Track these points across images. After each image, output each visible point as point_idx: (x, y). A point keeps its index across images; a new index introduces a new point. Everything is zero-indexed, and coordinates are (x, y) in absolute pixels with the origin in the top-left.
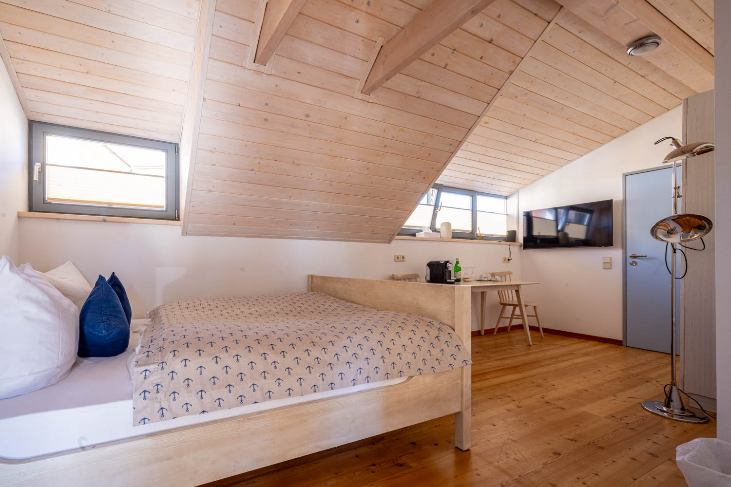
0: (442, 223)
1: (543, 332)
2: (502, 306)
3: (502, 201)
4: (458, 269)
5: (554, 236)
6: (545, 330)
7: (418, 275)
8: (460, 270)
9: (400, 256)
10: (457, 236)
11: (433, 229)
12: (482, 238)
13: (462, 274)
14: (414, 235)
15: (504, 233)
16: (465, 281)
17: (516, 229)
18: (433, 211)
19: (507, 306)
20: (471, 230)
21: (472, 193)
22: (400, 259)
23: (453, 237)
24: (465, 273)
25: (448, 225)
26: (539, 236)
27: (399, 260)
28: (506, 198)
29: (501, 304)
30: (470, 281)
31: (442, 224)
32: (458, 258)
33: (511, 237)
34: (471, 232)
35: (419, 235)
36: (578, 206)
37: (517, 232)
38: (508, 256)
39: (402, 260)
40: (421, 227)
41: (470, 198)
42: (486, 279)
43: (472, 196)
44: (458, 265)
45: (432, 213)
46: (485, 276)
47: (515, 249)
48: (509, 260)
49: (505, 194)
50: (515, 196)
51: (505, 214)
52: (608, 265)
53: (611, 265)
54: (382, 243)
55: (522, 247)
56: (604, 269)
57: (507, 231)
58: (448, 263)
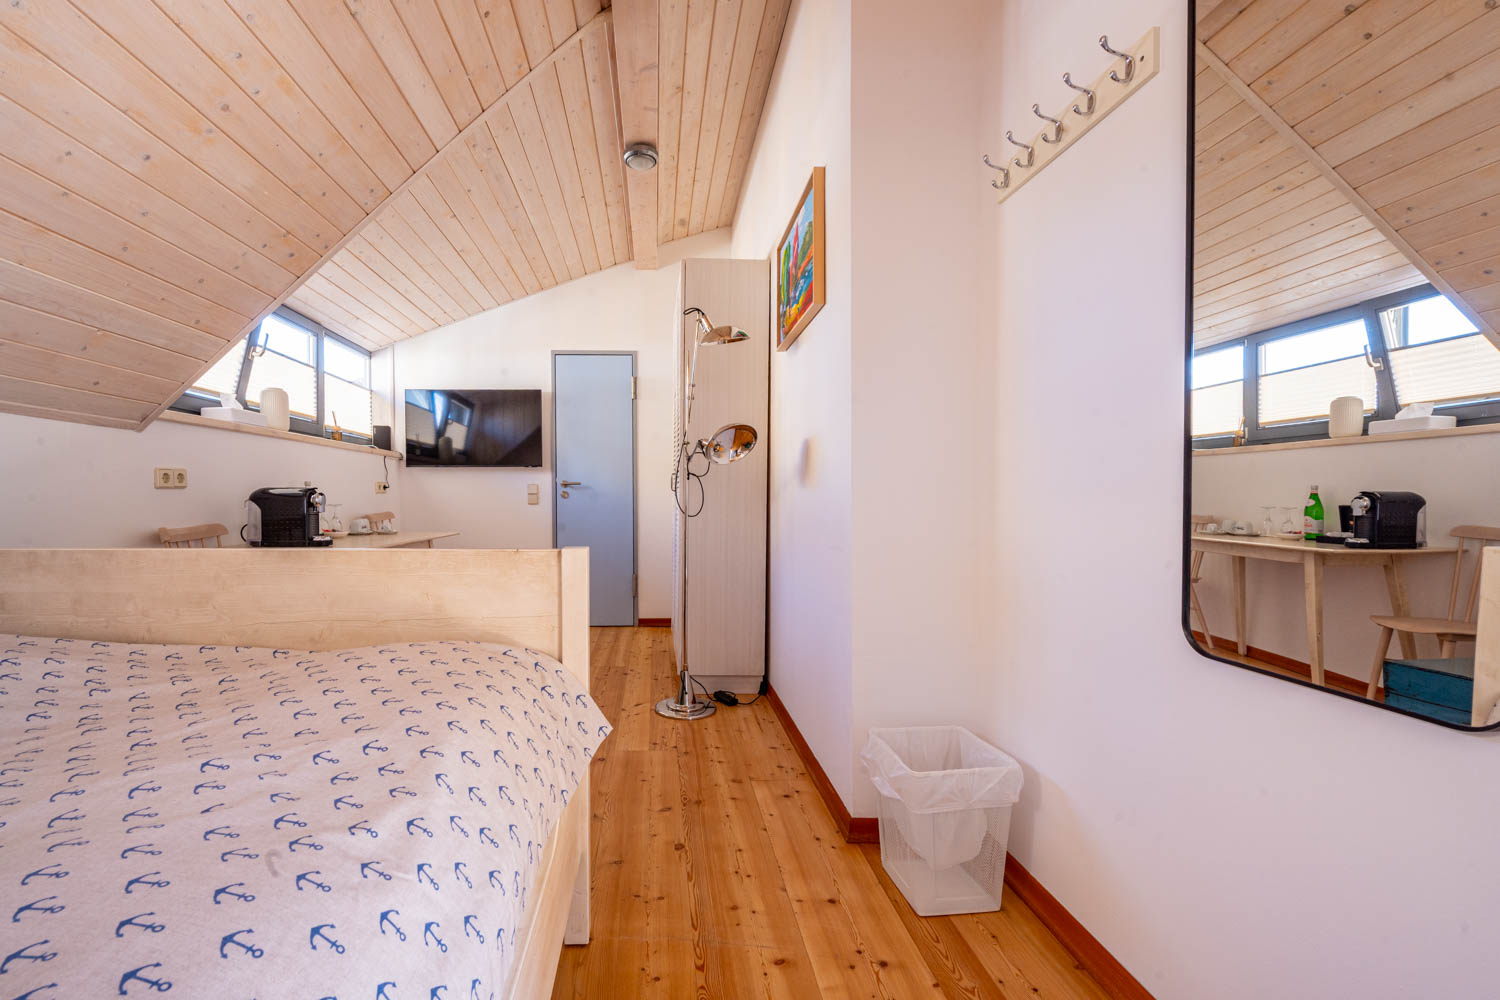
3: (360, 360)
7: (226, 530)
9: (174, 470)
10: (300, 426)
11: (242, 402)
12: (337, 435)
14: (199, 414)
15: (369, 432)
17: (386, 422)
20: (317, 416)
21: (318, 330)
22: (172, 480)
23: (290, 430)
25: (282, 396)
26: (418, 442)
27: (171, 483)
28: (370, 354)
31: (264, 393)
33: (382, 439)
34: (315, 419)
35: (208, 413)
36: (461, 394)
37: (392, 431)
38: (383, 480)
39: (177, 483)
40: (218, 394)
41: (313, 339)
42: (364, 531)
43: (316, 335)
45: (241, 361)
46: (362, 523)
47: (392, 466)
48: (385, 487)
49: (369, 346)
50: (388, 355)
51: (368, 387)
52: (534, 498)
53: (538, 498)
54: (116, 427)
55: (404, 462)
56: (529, 504)
57: (374, 427)
58: (316, 495)
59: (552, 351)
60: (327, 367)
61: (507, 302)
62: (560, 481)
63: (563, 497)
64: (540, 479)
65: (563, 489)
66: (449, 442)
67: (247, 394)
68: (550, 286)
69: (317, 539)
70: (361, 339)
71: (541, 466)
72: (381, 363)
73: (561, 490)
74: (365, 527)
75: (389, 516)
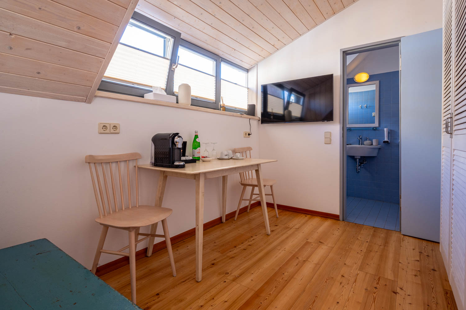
0: (180, 84)
1: (278, 209)
2: (243, 186)
3: (243, 74)
4: (197, 145)
6: (279, 206)
7: (141, 155)
8: (200, 147)
9: (110, 125)
10: (197, 103)
11: (169, 90)
12: (225, 109)
13: (202, 152)
15: (245, 107)
16: (203, 161)
17: (254, 103)
18: (168, 67)
19: (247, 187)
20: (215, 99)
21: (218, 58)
22: (110, 129)
23: (191, 105)
24: (206, 150)
25: (187, 88)
26: (272, 113)
27: (108, 131)
28: (247, 71)
29: (242, 184)
30: (209, 161)
31: (180, 86)
32: (197, 130)
33: (251, 111)
34: (214, 101)
35: (147, 97)
37: (256, 106)
38: (248, 131)
39: (112, 131)
40: (151, 87)
41: (215, 62)
42: (226, 157)
43: (216, 61)
44: (197, 140)
45: (168, 71)
46: (226, 153)
47: (255, 123)
48: (249, 134)
49: (247, 66)
50: (255, 69)
51: (247, 87)
52: (328, 141)
53: (331, 140)
54: (72, 100)
55: (260, 122)
56: (325, 144)
57: (248, 105)
58: (176, 137)
59: (341, 50)
60: (223, 76)
61: (314, 27)
64: (333, 129)
66: (290, 113)
67: (174, 89)
68: (340, 10)
69: (177, 163)
70: (241, 62)
71: (333, 120)
72: (252, 74)
74: (227, 155)
75: (250, 149)
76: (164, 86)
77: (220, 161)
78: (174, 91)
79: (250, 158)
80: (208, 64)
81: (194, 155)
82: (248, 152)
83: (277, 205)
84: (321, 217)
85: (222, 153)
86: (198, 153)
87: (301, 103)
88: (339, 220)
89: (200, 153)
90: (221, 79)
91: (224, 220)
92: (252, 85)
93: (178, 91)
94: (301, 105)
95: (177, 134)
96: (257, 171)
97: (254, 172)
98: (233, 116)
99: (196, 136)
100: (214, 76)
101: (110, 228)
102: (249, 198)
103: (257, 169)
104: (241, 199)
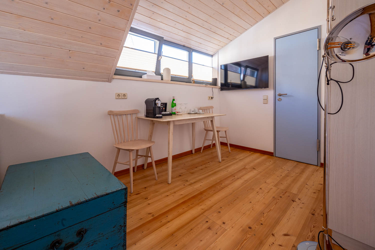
0: (164, 68)
1: (230, 146)
3: (209, 58)
4: (174, 105)
5: (239, 84)
6: (232, 145)
7: (139, 111)
8: (176, 106)
9: (122, 94)
10: (175, 79)
11: (157, 72)
12: (196, 82)
13: (177, 109)
14: (141, 77)
15: (210, 80)
16: (177, 115)
17: (217, 77)
18: (156, 58)
19: (209, 132)
20: (188, 76)
21: (190, 50)
22: (121, 96)
23: (171, 80)
24: (180, 108)
25: (168, 70)
26: (231, 83)
27: (120, 98)
28: (212, 56)
29: (205, 130)
30: (181, 115)
31: (164, 70)
32: (174, 96)
33: (214, 82)
34: (188, 77)
35: (144, 77)
37: (218, 79)
38: (211, 96)
39: (123, 97)
40: (146, 71)
41: (188, 53)
42: (193, 113)
43: (189, 51)
44: (174, 102)
45: (156, 61)
46: (193, 110)
47: (216, 90)
48: (212, 98)
49: (212, 53)
50: (217, 55)
51: (212, 67)
52: (266, 101)
53: (267, 101)
54: (101, 81)
55: (220, 89)
56: (264, 103)
57: (212, 79)
58: (157, 100)
59: (274, 38)
60: (194, 61)
61: (256, 23)
62: (277, 93)
63: (279, 100)
64: (269, 93)
65: (279, 97)
66: (245, 83)
67: (161, 71)
68: (274, 10)
69: (157, 115)
70: (206, 51)
71: (268, 87)
72: (215, 58)
73: (278, 97)
74: (193, 111)
75: (212, 107)
76: (154, 70)
77: (189, 115)
78: (161, 72)
79: (212, 113)
80: (184, 54)
81: (172, 111)
82: (211, 110)
83: (230, 144)
84: (261, 153)
85: (190, 110)
86: (174, 110)
87: (255, 76)
88: (273, 156)
89: (176, 110)
90: (192, 63)
91: (194, 152)
92: (215, 65)
93: (163, 72)
94: (255, 78)
95: (158, 98)
96: (212, 121)
97: (210, 121)
98: (200, 86)
99: (174, 100)
100: (187, 61)
101: (121, 150)
102: (212, 139)
103: (212, 120)
104: (205, 140)
